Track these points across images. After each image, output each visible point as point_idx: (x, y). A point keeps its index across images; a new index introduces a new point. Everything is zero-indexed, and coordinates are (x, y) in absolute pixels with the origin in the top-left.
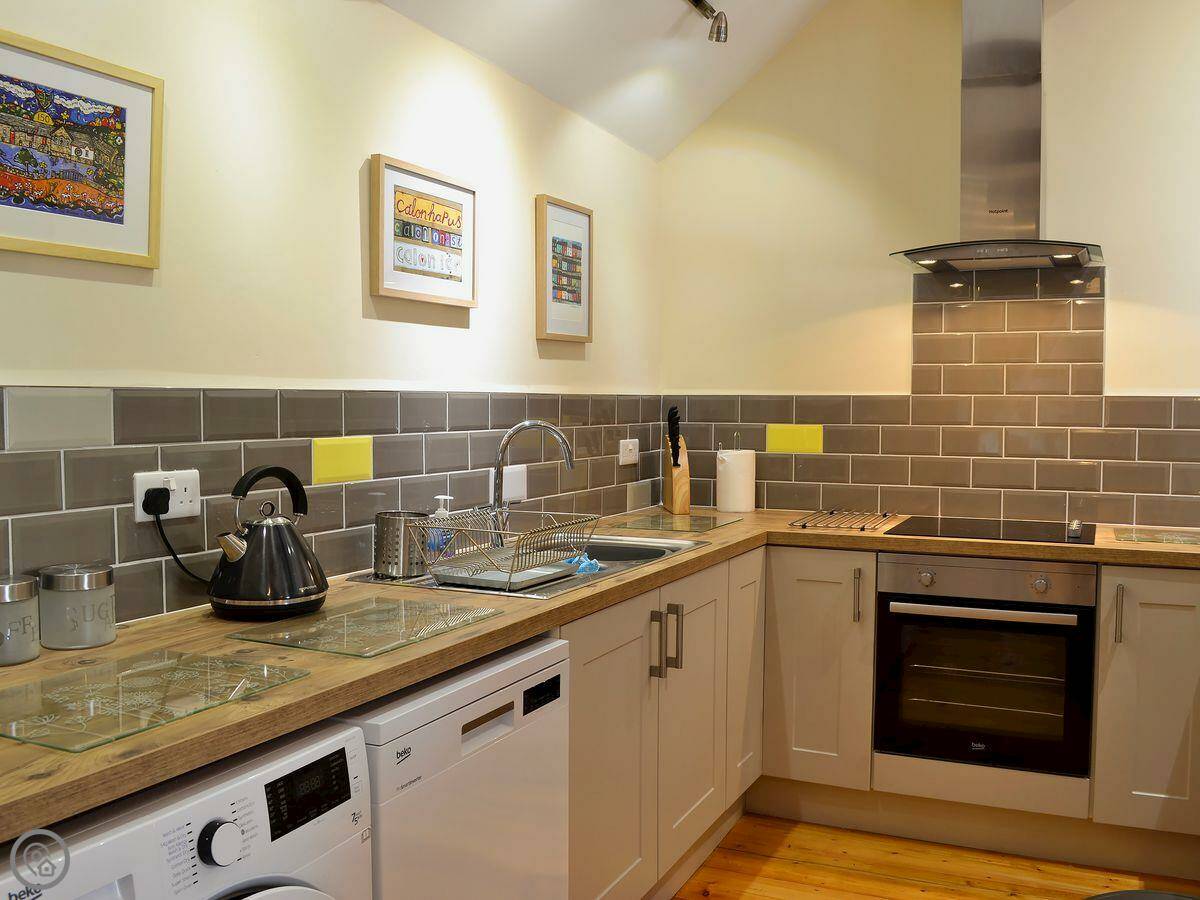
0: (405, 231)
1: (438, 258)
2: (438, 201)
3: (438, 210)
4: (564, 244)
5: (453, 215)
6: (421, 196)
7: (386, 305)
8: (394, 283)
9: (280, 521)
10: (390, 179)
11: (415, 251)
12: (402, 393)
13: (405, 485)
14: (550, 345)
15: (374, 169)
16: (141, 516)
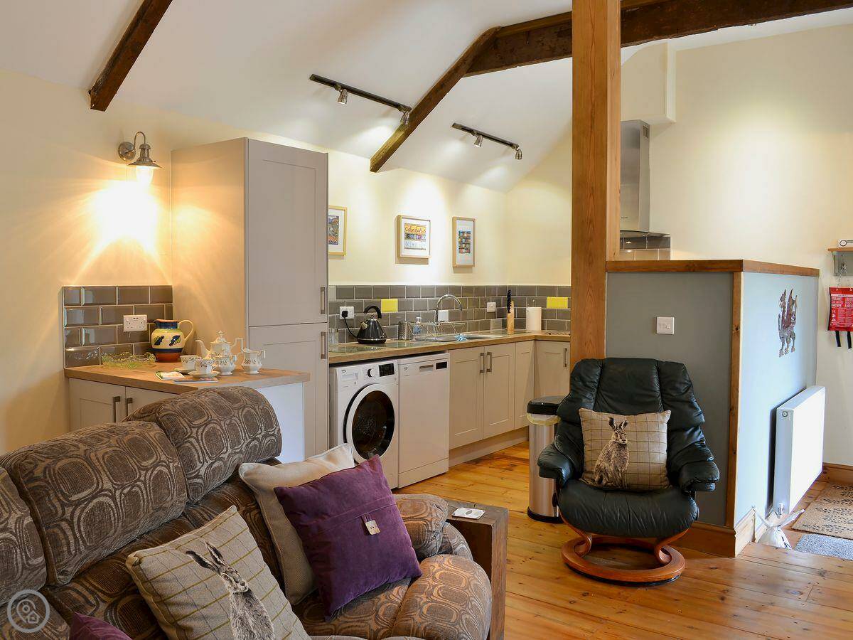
0: (408, 236)
1: (418, 244)
2: (418, 226)
3: (418, 228)
4: (463, 233)
5: (423, 230)
6: (413, 225)
7: (402, 259)
8: (405, 253)
9: (375, 320)
10: (403, 221)
11: (411, 242)
12: (407, 286)
13: (407, 314)
14: (457, 268)
15: (399, 219)
16: (341, 318)
